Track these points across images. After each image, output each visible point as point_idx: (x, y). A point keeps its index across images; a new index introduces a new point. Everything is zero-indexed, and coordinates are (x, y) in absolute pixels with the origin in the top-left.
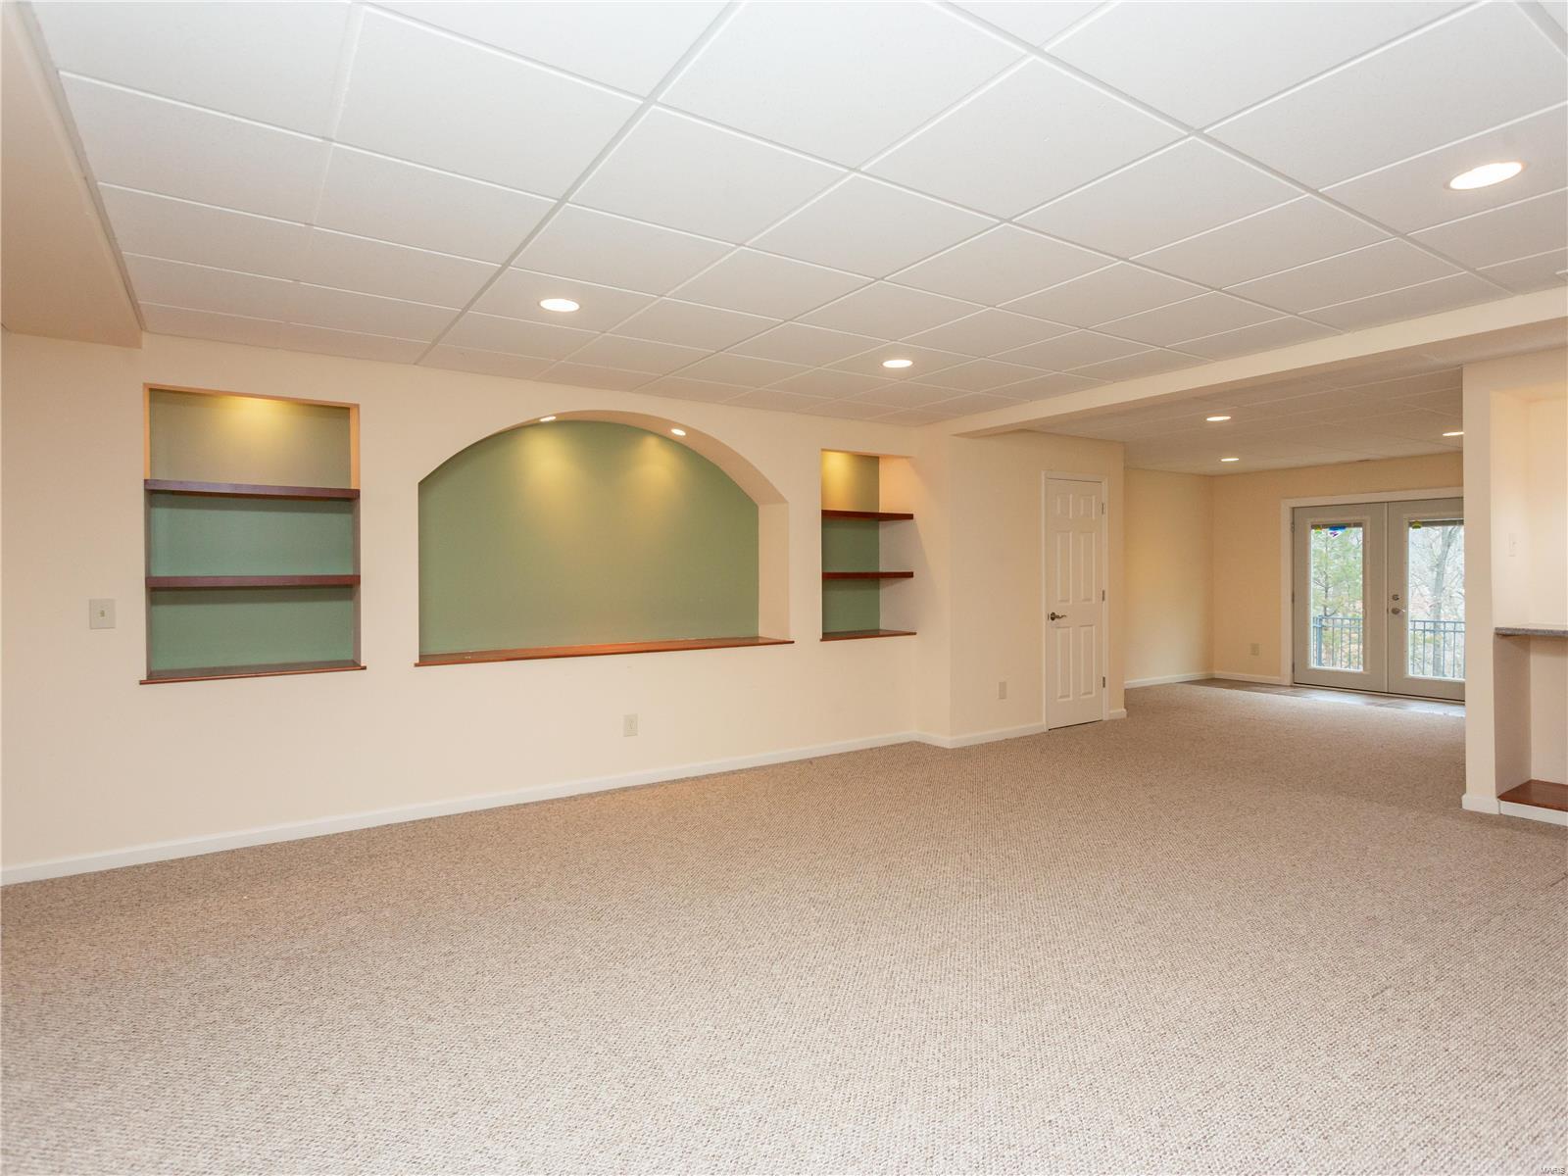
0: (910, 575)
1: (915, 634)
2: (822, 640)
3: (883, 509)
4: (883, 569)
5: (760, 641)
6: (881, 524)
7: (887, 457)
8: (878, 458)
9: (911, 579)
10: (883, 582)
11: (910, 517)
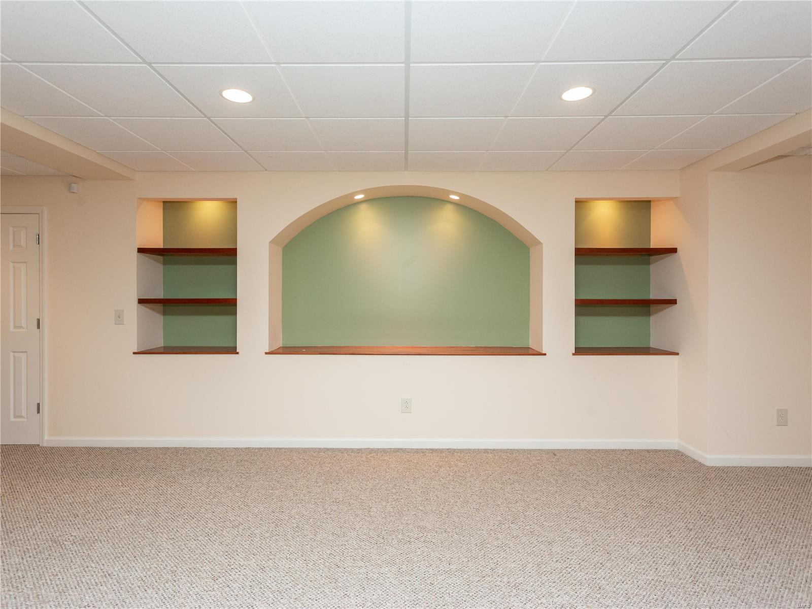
0: (674, 302)
1: (677, 354)
2: (574, 354)
3: (653, 245)
4: (652, 296)
5: (530, 352)
6: (652, 258)
7: (659, 200)
8: (650, 201)
9: (676, 305)
10: (653, 308)
11: (674, 250)
